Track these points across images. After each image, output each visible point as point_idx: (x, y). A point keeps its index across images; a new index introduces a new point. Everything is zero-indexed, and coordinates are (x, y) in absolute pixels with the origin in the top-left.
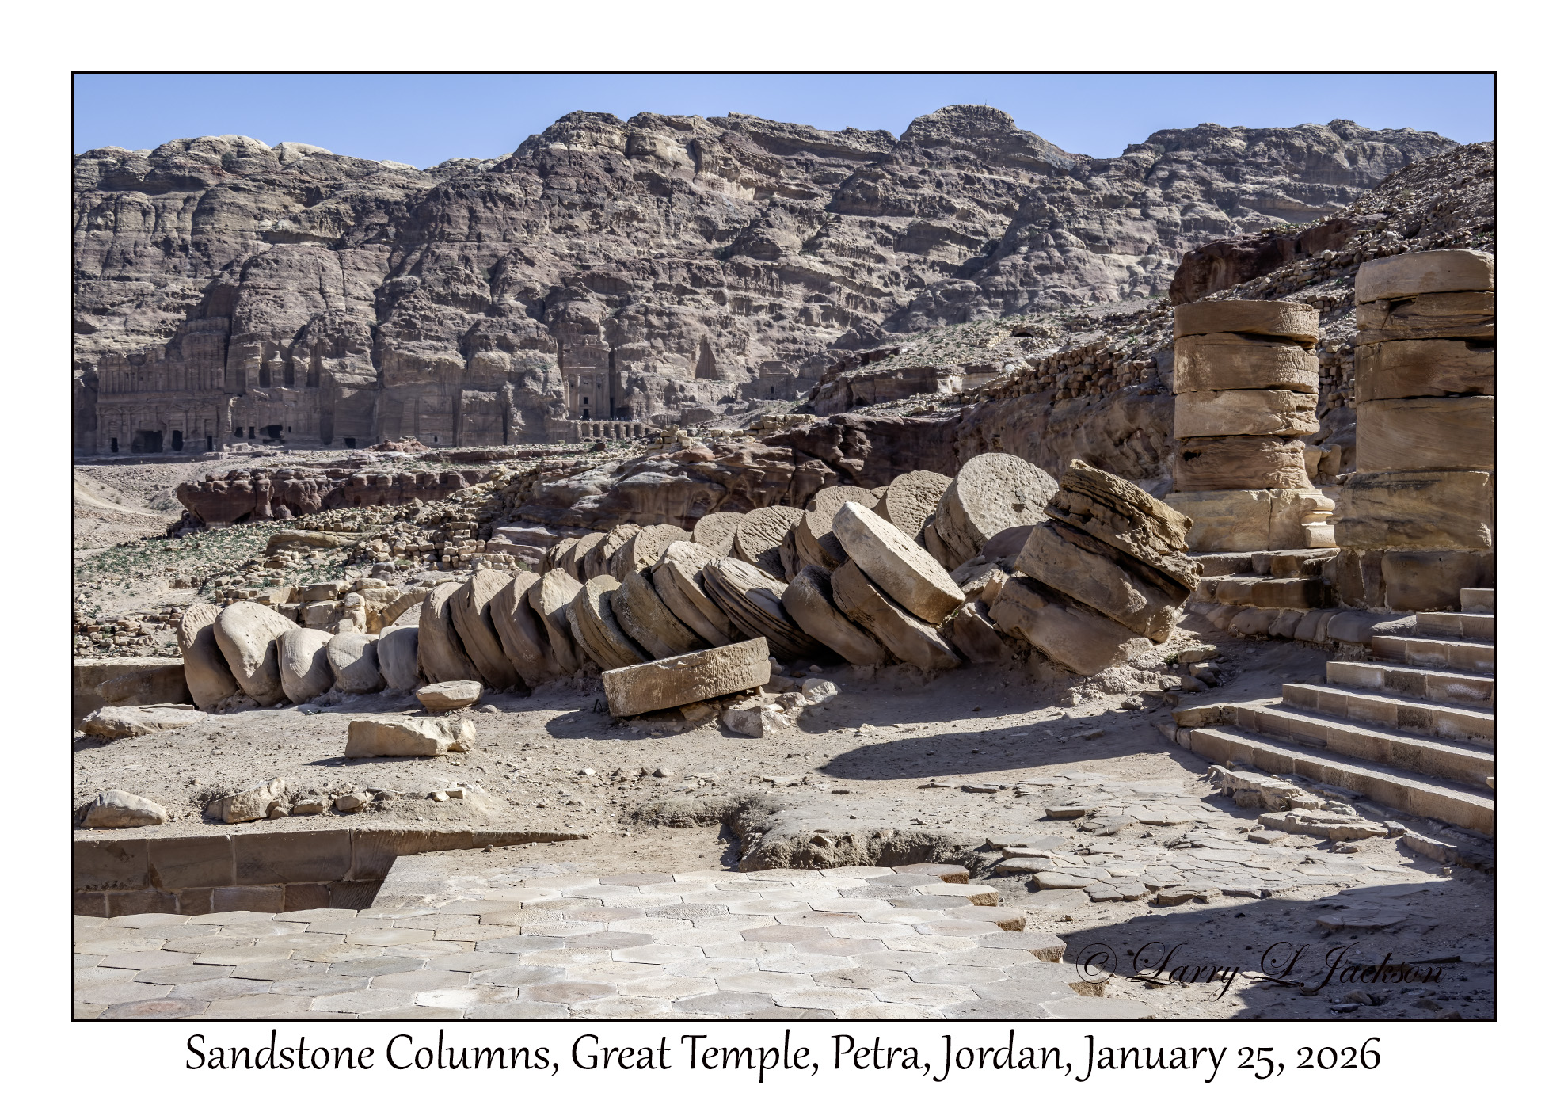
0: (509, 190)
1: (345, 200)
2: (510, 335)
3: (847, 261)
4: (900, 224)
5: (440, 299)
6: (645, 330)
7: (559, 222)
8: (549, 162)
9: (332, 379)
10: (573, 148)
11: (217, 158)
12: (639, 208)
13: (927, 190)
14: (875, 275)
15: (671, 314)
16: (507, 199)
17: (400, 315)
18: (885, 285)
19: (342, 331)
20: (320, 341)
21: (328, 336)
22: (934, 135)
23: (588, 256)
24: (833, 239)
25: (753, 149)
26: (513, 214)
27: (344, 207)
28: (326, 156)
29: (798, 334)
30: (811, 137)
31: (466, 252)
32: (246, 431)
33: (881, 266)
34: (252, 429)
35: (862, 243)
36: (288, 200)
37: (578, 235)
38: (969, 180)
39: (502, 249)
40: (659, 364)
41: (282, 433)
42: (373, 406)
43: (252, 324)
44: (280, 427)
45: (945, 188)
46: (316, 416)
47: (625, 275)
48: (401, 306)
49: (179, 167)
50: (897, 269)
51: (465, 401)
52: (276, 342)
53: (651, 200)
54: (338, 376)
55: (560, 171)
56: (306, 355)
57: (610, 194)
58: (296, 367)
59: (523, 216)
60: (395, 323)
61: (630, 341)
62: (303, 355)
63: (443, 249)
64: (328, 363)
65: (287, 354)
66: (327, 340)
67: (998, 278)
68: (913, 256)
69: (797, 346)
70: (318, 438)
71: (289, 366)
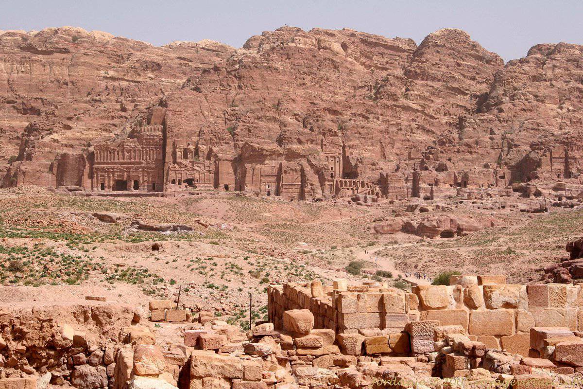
0: (277, 66)
1: (137, 61)
2: (301, 138)
3: (422, 102)
4: (437, 85)
5: (259, 118)
6: (357, 135)
7: (299, 82)
8: (290, 53)
9: (217, 157)
10: (298, 45)
11: (71, 38)
12: (329, 75)
13: (444, 69)
14: (431, 109)
15: (367, 128)
16: (276, 69)
17: (243, 126)
18: (436, 114)
19: (219, 133)
20: (210, 138)
21: (214, 136)
22: (439, 43)
23: (313, 98)
24: (416, 92)
25: (363, 47)
26: (280, 77)
27: (137, 65)
28: (122, 39)
29: (408, 137)
30: (383, 41)
32: (177, 182)
33: (432, 105)
34: (179, 180)
35: (426, 94)
36: (109, 61)
37: (307, 88)
38: (459, 65)
39: (279, 95)
40: (364, 152)
41: (193, 182)
43: (176, 129)
45: (450, 68)
47: (338, 108)
48: (242, 121)
49: (57, 43)
50: (439, 106)
52: (189, 138)
53: (331, 71)
54: (220, 155)
55: (296, 57)
57: (318, 68)
58: (200, 151)
59: (284, 78)
60: (242, 130)
61: (351, 140)
62: (203, 144)
64: (215, 149)
65: (195, 145)
67: (503, 114)
68: (444, 101)
69: (410, 143)
71: (197, 150)
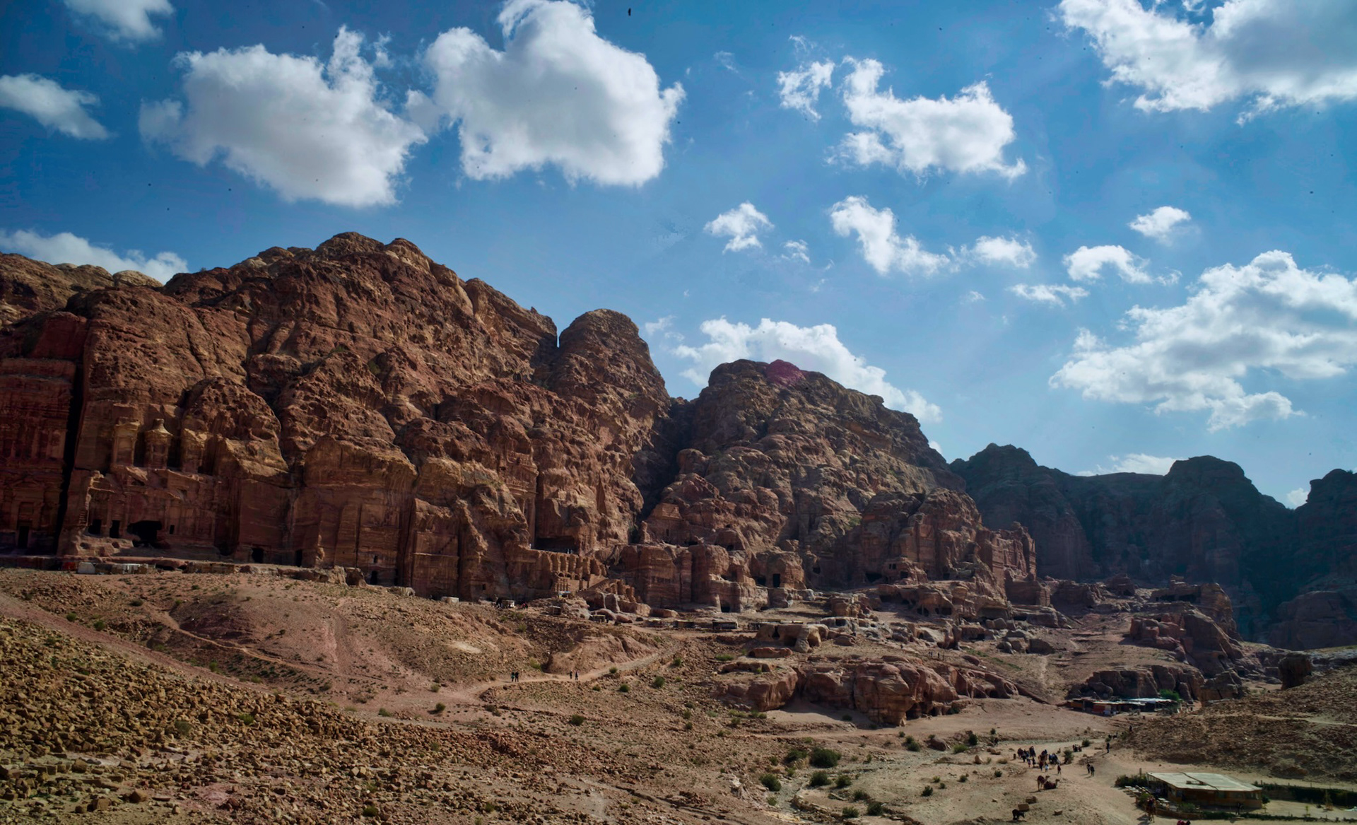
0: (369, 286)
2: (457, 442)
5: (341, 387)
7: (413, 330)
8: (390, 268)
9: (238, 467)
16: (368, 294)
17: (307, 398)
19: (246, 406)
20: (221, 416)
21: (229, 409)
26: (377, 311)
31: (342, 340)
32: (107, 527)
34: (116, 522)
37: (429, 348)
39: (377, 345)
41: (159, 533)
42: (287, 507)
43: (121, 377)
44: (158, 525)
46: (211, 514)
48: (303, 387)
51: (421, 515)
52: (157, 406)
54: (246, 464)
55: (402, 280)
56: (203, 430)
57: (442, 314)
58: (189, 445)
59: (386, 315)
60: (303, 407)
62: (199, 428)
63: (316, 331)
64: (232, 445)
65: (174, 425)
66: (228, 415)
70: (211, 545)
71: (177, 443)
